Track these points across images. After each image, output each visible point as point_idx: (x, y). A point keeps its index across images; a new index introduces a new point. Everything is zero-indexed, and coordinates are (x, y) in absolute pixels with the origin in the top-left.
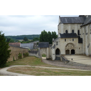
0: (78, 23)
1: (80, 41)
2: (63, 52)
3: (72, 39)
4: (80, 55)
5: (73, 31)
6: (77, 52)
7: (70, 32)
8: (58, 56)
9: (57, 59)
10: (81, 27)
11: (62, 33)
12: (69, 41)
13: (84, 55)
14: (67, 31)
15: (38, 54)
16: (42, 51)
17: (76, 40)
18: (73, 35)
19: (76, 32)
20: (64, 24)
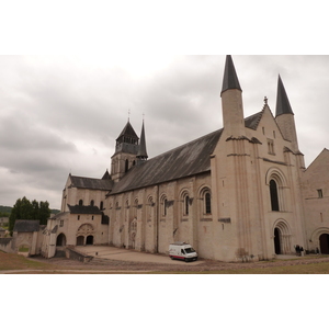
0: (103, 190)
1: (105, 220)
2: (71, 240)
3: (90, 216)
4: (102, 245)
5: (92, 202)
6: (97, 240)
7: (86, 203)
8: (61, 248)
9: (59, 255)
10: (107, 196)
11: (73, 204)
12: (85, 219)
13: (110, 245)
14: (81, 202)
15: (9, 246)
16: (22, 239)
17: (98, 218)
18: (92, 210)
19: (97, 204)
20: (79, 188)
